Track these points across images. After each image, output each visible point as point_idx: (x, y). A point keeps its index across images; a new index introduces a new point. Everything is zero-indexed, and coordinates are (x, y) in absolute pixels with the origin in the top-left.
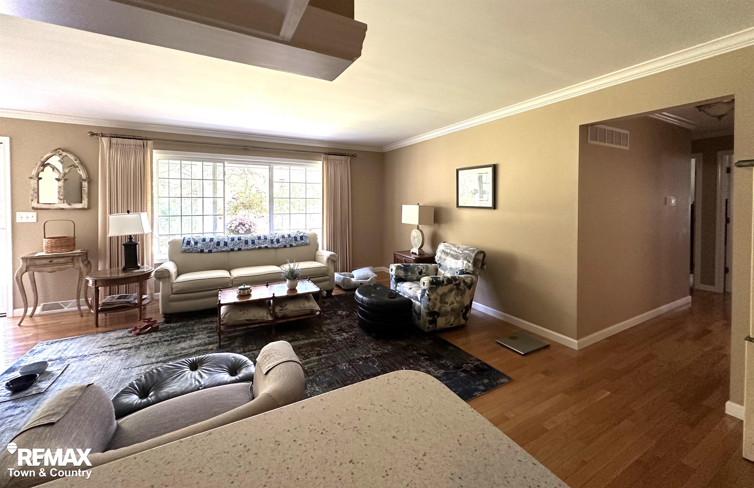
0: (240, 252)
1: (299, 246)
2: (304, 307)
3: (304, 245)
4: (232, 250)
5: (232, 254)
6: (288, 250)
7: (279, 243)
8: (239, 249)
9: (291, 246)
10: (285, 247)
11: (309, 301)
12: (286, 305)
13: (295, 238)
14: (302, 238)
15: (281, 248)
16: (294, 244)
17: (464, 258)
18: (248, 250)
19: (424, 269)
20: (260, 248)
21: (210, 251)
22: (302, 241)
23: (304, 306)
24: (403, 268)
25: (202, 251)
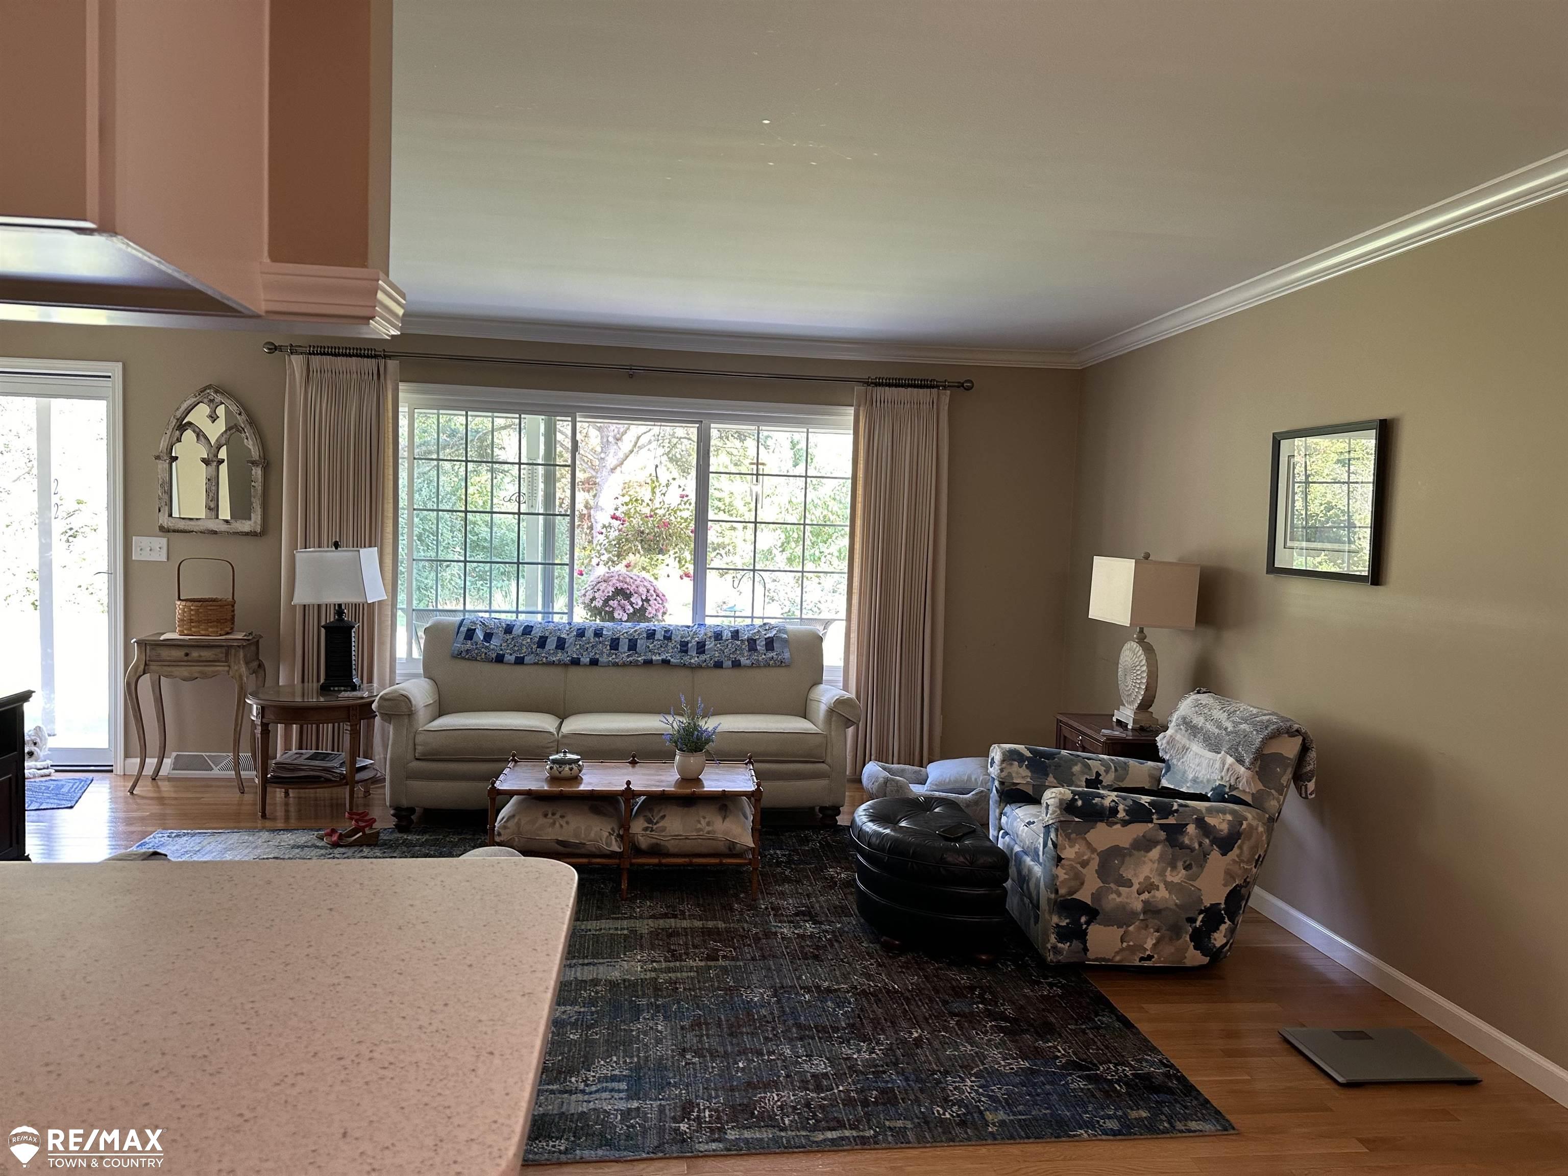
0: (595, 670)
1: (759, 667)
2: (708, 832)
3: (776, 666)
4: (576, 662)
5: (574, 671)
6: (726, 674)
7: (703, 652)
8: (594, 662)
9: (736, 664)
10: (719, 665)
11: (724, 818)
12: (663, 817)
13: (752, 642)
14: (770, 644)
15: (708, 667)
16: (744, 661)
17: (1230, 748)
18: (616, 665)
19: (1107, 772)
20: (648, 663)
21: (520, 661)
22: (770, 654)
23: (710, 828)
24: (1028, 758)
25: (500, 659)
